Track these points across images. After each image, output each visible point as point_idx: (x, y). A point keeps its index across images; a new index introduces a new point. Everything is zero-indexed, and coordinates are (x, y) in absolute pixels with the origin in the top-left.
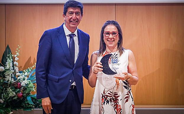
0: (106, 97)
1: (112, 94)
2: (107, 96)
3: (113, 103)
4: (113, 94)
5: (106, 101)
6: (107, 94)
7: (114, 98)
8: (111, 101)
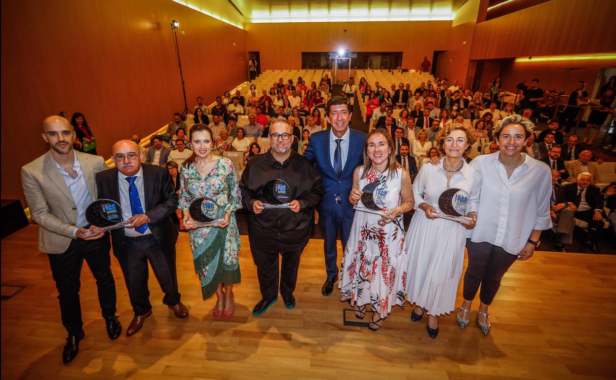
0: (368, 232)
1: (376, 230)
2: (370, 231)
3: (377, 240)
4: (378, 230)
5: (368, 237)
6: (369, 229)
7: (379, 234)
8: (375, 238)
